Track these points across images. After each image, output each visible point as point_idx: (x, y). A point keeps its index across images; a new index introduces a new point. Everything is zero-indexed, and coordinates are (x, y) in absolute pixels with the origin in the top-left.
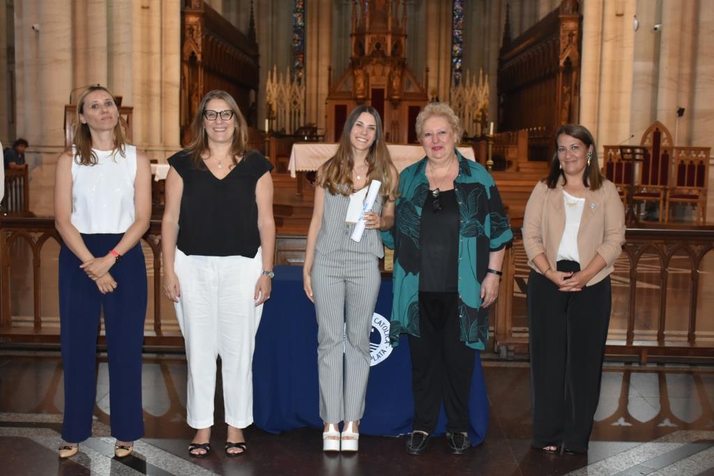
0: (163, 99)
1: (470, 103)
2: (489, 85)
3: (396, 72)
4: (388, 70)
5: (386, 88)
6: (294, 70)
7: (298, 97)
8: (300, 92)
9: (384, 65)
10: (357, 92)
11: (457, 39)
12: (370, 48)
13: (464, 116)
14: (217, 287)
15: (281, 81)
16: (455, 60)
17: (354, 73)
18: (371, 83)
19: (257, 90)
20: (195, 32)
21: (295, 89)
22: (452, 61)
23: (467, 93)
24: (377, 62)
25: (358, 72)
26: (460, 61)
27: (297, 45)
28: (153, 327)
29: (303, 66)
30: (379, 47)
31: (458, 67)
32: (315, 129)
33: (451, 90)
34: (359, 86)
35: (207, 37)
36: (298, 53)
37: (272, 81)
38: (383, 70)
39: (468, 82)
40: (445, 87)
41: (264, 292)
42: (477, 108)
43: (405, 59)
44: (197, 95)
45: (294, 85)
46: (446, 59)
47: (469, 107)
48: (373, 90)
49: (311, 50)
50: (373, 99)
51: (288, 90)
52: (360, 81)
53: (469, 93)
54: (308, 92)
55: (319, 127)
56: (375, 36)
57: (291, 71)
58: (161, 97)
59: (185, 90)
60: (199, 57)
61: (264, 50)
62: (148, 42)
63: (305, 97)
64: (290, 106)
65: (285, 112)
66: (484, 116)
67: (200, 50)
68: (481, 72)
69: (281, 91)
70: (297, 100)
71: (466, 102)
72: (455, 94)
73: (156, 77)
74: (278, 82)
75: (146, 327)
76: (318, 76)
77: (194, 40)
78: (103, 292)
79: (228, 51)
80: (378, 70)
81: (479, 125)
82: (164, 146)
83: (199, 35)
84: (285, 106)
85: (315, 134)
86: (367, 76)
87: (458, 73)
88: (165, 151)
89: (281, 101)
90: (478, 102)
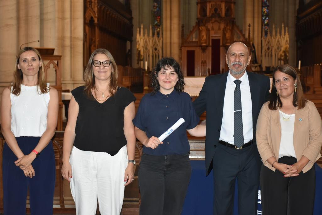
0: (72, 49)
1: (275, 47)
2: (289, 34)
3: (228, 27)
4: (222, 26)
5: (221, 38)
6: (155, 27)
7: (157, 45)
8: (159, 41)
9: (219, 23)
10: (202, 41)
11: (265, 4)
12: (210, 12)
13: (271, 56)
15: (146, 35)
16: (264, 18)
17: (199, 29)
18: (211, 35)
19: (131, 41)
20: (93, 4)
21: (156, 40)
23: (274, 40)
24: (215, 21)
25: (202, 28)
26: (267, 18)
27: (156, 10)
28: (59, 202)
29: (160, 24)
30: (216, 10)
31: (266, 22)
33: (262, 38)
34: (203, 37)
35: (101, 7)
36: (157, 16)
37: (140, 35)
38: (219, 26)
39: (274, 33)
40: (258, 37)
41: (131, 177)
42: (281, 50)
43: (234, 18)
44: (95, 46)
45: (154, 37)
46: (258, 18)
47: (275, 50)
48: (213, 40)
49: (166, 13)
50: (213, 46)
51: (151, 41)
52: (204, 34)
53: (275, 40)
54: (164, 42)
56: (214, 3)
57: (152, 28)
58: (71, 48)
59: (87, 42)
60: (96, 20)
61: (135, 14)
62: (62, 11)
63: (162, 46)
64: (153, 51)
65: (149, 56)
66: (285, 55)
67: (97, 15)
68: (283, 25)
69: (146, 42)
70: (157, 48)
71: (273, 47)
72: (265, 41)
73: (68, 34)
74: (144, 35)
75: (55, 202)
76: (171, 31)
77: (92, 9)
79: (113, 16)
80: (216, 26)
82: (73, 80)
83: (96, 5)
84: (149, 50)
86: (208, 30)
87: (266, 27)
88: (74, 84)
89: (146, 49)
90: (281, 46)
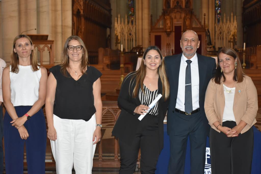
0: (63, 35)
1: (226, 32)
2: (237, 21)
3: (188, 16)
4: (183, 15)
5: (182, 25)
6: (130, 16)
7: (131, 31)
8: (133, 28)
9: (181, 13)
10: (167, 28)
12: (173, 4)
13: (223, 39)
14: (74, 135)
15: (122, 23)
16: (217, 9)
17: (165, 18)
18: (174, 23)
19: (110, 28)
21: (130, 27)
22: (215, 9)
23: (225, 26)
24: (177, 11)
25: (167, 17)
26: (220, 9)
27: (130, 3)
29: (133, 14)
30: (178, 3)
31: (218, 12)
32: (142, 48)
33: (216, 25)
34: (167, 24)
36: (131, 7)
37: (117, 23)
38: (181, 16)
39: (225, 20)
40: (212, 23)
41: (98, 137)
42: (230, 34)
43: (192, 9)
44: (81, 32)
45: (129, 25)
46: (212, 8)
47: (226, 34)
48: (175, 27)
49: (138, 6)
50: (175, 32)
51: (126, 27)
52: (168, 22)
53: (226, 26)
54: (137, 28)
55: (143, 47)
57: (127, 17)
59: (75, 29)
60: (82, 12)
61: (113, 6)
62: (55, 4)
63: (136, 32)
64: (128, 36)
65: (125, 40)
66: (234, 38)
67: (82, 8)
68: (232, 14)
69: (123, 29)
70: (131, 33)
71: (224, 31)
72: (218, 27)
73: (59, 23)
74: (121, 23)
76: (142, 19)
77: (79, 3)
78: (22, 138)
79: (96, 8)
80: (178, 16)
81: (232, 44)
84: (125, 36)
85: (141, 51)
86: (172, 19)
87: (219, 16)
89: (123, 34)
90: (231, 31)
